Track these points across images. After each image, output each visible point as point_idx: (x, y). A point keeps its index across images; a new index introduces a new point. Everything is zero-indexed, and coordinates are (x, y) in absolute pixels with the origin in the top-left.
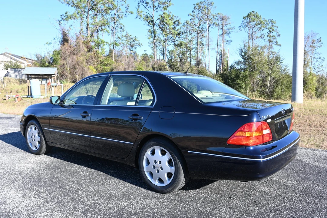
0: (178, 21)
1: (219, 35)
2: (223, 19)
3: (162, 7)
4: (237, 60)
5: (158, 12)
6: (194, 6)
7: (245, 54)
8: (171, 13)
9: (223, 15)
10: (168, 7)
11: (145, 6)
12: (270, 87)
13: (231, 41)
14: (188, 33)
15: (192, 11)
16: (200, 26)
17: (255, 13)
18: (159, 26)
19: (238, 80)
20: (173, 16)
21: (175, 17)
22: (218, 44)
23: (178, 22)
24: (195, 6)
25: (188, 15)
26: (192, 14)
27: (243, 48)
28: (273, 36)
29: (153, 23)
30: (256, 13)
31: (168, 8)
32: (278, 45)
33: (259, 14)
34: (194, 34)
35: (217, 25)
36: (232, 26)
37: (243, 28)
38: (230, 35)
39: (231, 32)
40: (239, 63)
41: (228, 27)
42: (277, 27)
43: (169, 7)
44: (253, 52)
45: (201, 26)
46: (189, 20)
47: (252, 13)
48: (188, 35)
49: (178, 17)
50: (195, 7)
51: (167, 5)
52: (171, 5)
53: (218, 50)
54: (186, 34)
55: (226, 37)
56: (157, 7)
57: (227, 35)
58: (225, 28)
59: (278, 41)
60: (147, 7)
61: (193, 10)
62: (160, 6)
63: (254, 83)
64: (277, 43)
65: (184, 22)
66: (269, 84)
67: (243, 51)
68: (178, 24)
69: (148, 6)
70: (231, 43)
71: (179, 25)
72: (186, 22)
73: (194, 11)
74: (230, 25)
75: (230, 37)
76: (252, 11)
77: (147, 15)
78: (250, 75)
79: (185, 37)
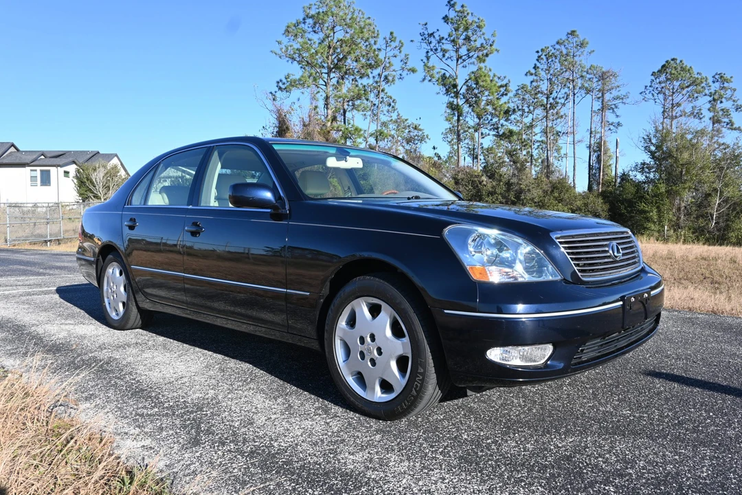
0: (506, 85)
1: (595, 112)
2: (603, 77)
3: (475, 56)
4: (640, 161)
5: (467, 68)
6: (537, 55)
7: (658, 147)
8: (490, 70)
9: (604, 70)
10: (487, 55)
11: (441, 57)
12: (718, 218)
13: (619, 124)
14: (527, 110)
16: (551, 94)
17: (678, 62)
18: (464, 98)
19: (641, 202)
20: (494, 76)
21: (499, 78)
22: (593, 130)
23: (505, 88)
24: (540, 54)
25: (526, 75)
26: (533, 71)
27: (652, 136)
28: (722, 110)
29: (455, 90)
30: (681, 61)
31: (487, 59)
32: (735, 129)
33: (687, 64)
34: (539, 112)
35: (588, 91)
36: (622, 92)
37: (651, 95)
38: (618, 112)
39: (620, 105)
40: (643, 168)
41: (615, 93)
42: (735, 90)
43: (490, 56)
44: (679, 141)
45: (554, 95)
46: (529, 84)
47: (672, 62)
48: (526, 114)
49: (505, 77)
50: (539, 57)
51: (485, 52)
52: (495, 52)
53: (592, 142)
54: (520, 113)
55: (610, 116)
56: (464, 58)
57: (611, 111)
58: (607, 96)
59: (733, 120)
60: (444, 59)
61: (535, 65)
62: (471, 54)
63: (679, 209)
64: (732, 125)
65: (518, 88)
66: (717, 211)
67: (654, 141)
68: (505, 92)
69: (446, 57)
70: (619, 128)
71: (506, 94)
72: (523, 88)
73: (538, 65)
74: (618, 89)
75: (617, 116)
76: (673, 58)
77: (444, 74)
78: (669, 193)
79: (519, 119)
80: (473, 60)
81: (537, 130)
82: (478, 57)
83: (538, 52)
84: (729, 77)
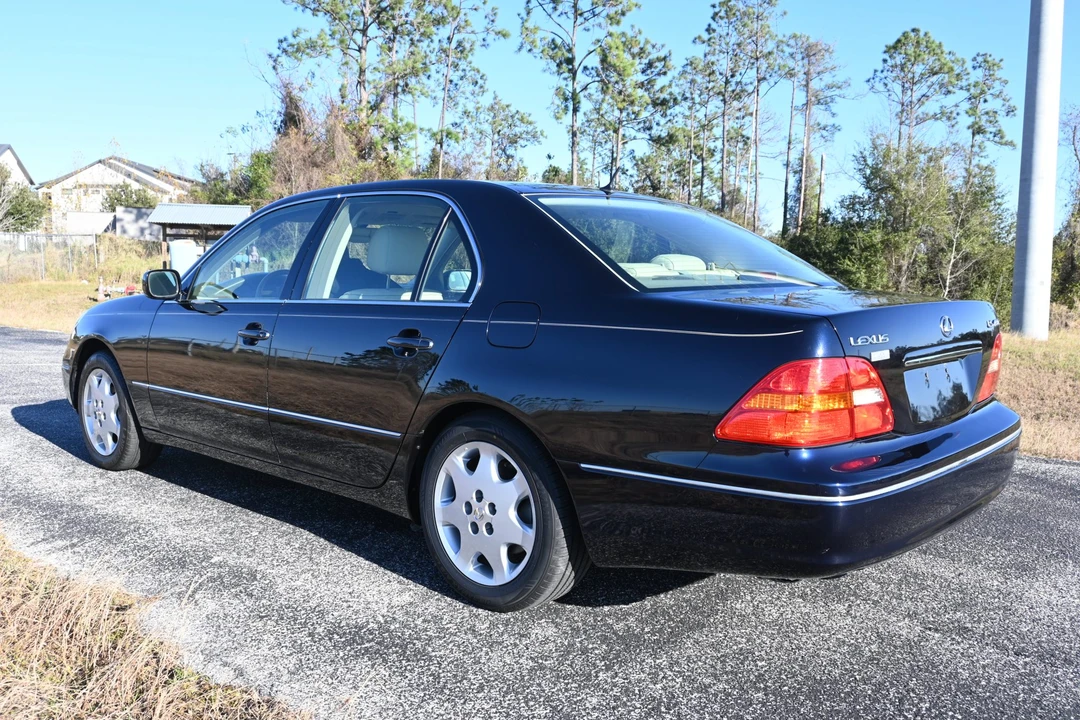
0: (665, 59)
1: (796, 108)
2: (809, 53)
3: (604, 14)
4: (848, 193)
5: (591, 31)
6: (711, 12)
7: (876, 171)
8: (640, 32)
9: (812, 41)
10: (623, 14)
11: (550, 11)
12: (953, 284)
13: (836, 128)
14: (697, 100)
15: (706, 27)
16: (732, 76)
17: (922, 34)
18: (598, 75)
19: (844, 258)
20: (647, 42)
21: (654, 47)
22: (793, 138)
23: (663, 63)
24: (717, 10)
25: (694, 42)
26: (705, 36)
27: (866, 153)
28: (987, 113)
29: (571, 67)
30: (926, 34)
31: (623, 19)
32: (1006, 144)
33: (936, 37)
34: (715, 105)
35: (791, 74)
36: (840, 77)
37: (882, 84)
38: (834, 108)
39: (837, 99)
40: (852, 203)
41: (827, 78)
42: (1006, 82)
43: (628, 14)
44: (902, 165)
45: (738, 78)
46: (702, 57)
47: (912, 35)
48: (698, 107)
49: (663, 46)
50: (716, 14)
51: (620, 8)
52: (634, 9)
53: (791, 159)
54: (689, 103)
55: (819, 114)
56: (586, 15)
57: (823, 107)
58: (815, 84)
59: (1003, 129)
60: (554, 16)
61: (709, 25)
62: (597, 11)
63: (899, 269)
64: (1002, 138)
65: (686, 62)
66: (952, 273)
67: (870, 161)
68: (664, 70)
69: (558, 12)
70: (837, 134)
71: (665, 73)
72: (692, 63)
73: (714, 25)
74: (833, 73)
75: (834, 115)
76: (913, 27)
77: (553, 40)
78: (886, 243)
79: (687, 113)
80: (601, 20)
81: (717, 132)
82: (608, 16)
83: (714, 6)
84: (997, 61)
